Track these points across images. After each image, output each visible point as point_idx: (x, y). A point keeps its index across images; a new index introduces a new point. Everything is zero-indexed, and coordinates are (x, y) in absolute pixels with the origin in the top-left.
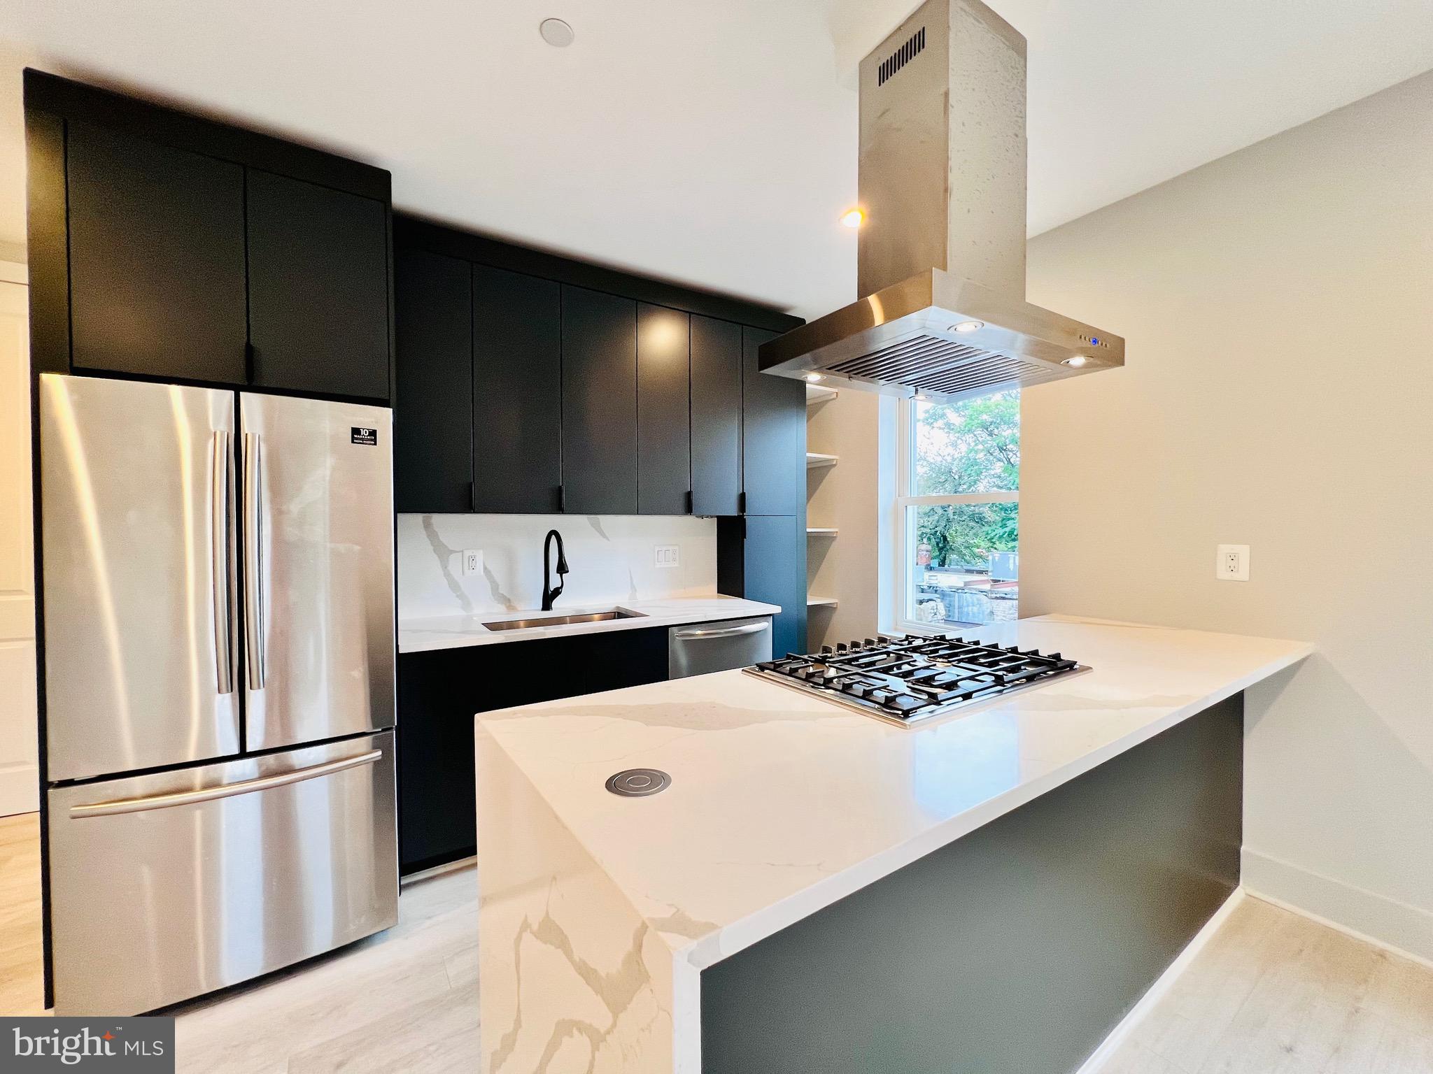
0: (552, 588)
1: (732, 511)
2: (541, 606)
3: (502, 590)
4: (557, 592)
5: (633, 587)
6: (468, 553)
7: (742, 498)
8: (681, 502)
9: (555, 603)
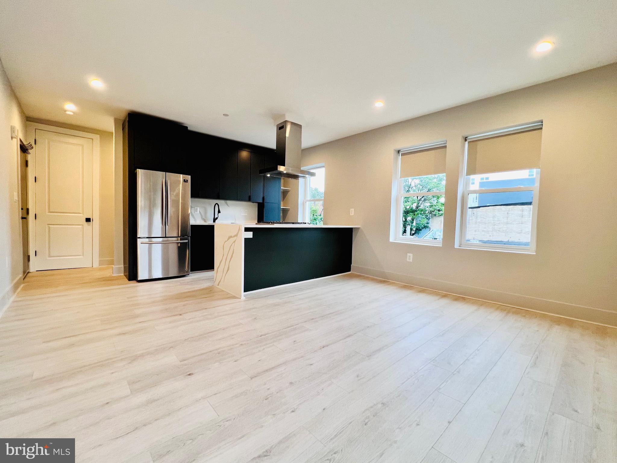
0: (216, 217)
1: (261, 201)
2: (213, 221)
3: (203, 217)
4: (217, 218)
5: (235, 219)
6: (196, 208)
7: (263, 198)
8: (247, 199)
9: (216, 221)
